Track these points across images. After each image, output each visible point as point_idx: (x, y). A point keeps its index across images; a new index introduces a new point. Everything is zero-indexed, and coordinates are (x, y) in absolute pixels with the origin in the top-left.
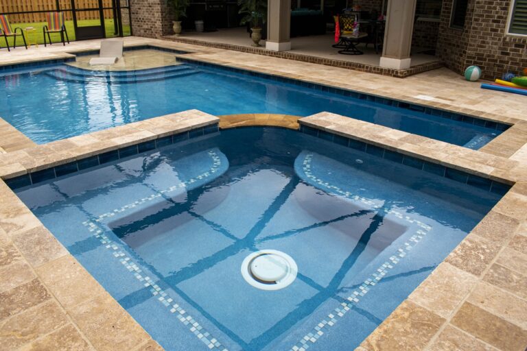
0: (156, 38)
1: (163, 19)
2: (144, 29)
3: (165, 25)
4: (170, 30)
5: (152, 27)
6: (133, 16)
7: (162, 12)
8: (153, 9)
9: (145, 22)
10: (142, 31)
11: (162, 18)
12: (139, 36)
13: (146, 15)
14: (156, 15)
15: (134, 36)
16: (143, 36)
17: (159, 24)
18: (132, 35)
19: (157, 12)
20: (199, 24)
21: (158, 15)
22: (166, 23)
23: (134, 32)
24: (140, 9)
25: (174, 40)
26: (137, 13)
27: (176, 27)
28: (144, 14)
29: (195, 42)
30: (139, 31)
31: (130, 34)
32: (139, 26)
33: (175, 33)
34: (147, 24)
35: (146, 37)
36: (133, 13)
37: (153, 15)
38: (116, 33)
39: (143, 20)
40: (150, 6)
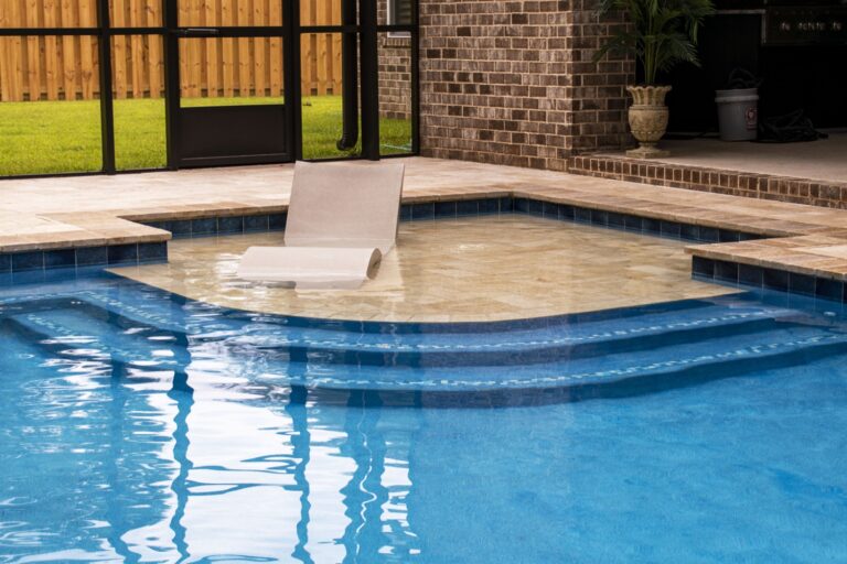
0: (539, 164)
1: (583, 74)
2: (478, 124)
3: (589, 105)
4: (607, 126)
5: (519, 115)
6: (427, 66)
7: (577, 45)
8: (531, 32)
9: (486, 90)
10: (470, 135)
11: (576, 69)
12: (455, 155)
13: (497, 58)
14: (548, 57)
15: (429, 154)
16: (472, 158)
17: (556, 101)
18: (418, 150)
19: (553, 45)
20: (738, 102)
21: (555, 58)
22: (593, 94)
23: (427, 140)
24: (465, 32)
25: (635, 173)
26: (451, 54)
27: (644, 111)
28: (483, 53)
29: (753, 186)
30: (456, 134)
31: (407, 147)
32: (455, 111)
33: (635, 144)
34: (498, 103)
35: (488, 159)
36: (433, 54)
37: (532, 56)
38: (347, 142)
39: (479, 84)
40: (518, 19)
